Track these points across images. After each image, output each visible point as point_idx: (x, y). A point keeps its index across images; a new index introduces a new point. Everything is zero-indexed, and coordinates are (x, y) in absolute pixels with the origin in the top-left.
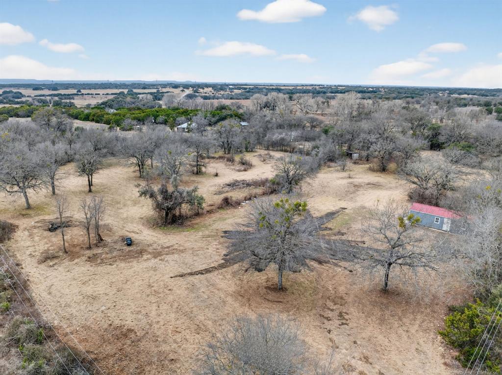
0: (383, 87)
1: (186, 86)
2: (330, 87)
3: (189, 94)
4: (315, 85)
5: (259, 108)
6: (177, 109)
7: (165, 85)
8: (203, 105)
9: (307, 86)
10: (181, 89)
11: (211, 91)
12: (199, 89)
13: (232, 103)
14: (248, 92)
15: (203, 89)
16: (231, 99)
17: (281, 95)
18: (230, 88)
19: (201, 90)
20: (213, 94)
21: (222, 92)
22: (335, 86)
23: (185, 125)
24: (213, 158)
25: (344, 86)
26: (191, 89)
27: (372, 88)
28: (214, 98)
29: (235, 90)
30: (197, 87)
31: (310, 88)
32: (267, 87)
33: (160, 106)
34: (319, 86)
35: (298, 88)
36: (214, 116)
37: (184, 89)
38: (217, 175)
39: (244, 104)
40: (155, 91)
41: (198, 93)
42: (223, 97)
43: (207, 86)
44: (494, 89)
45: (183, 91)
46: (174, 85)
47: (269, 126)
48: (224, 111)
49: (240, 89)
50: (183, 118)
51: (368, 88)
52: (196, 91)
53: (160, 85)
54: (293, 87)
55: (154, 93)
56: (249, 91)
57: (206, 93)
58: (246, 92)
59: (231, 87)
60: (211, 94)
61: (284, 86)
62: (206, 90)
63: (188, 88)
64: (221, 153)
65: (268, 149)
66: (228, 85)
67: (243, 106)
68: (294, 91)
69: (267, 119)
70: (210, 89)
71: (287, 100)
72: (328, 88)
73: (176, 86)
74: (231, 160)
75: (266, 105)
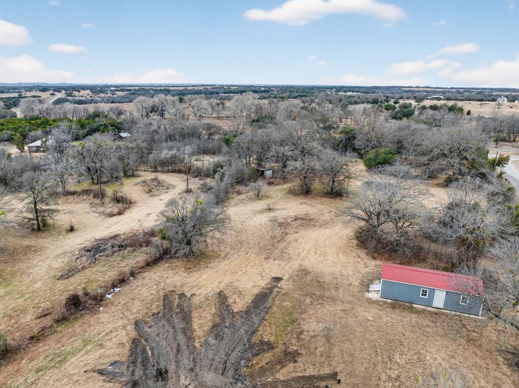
0: (274, 86)
1: (58, 89)
2: (222, 87)
3: (59, 98)
4: (207, 86)
5: (144, 113)
6: (37, 118)
7: (30, 88)
8: (75, 111)
9: (198, 86)
10: (52, 92)
11: (88, 94)
12: (74, 92)
13: (111, 108)
14: (133, 94)
15: (79, 91)
16: (112, 102)
17: (169, 97)
18: (111, 91)
19: (77, 93)
20: (91, 97)
21: (102, 95)
22: (227, 86)
23: (38, 143)
24: (73, 193)
25: (236, 86)
26: (63, 92)
27: (264, 87)
28: (91, 102)
29: (117, 92)
30: (70, 90)
31: (202, 88)
32: (155, 88)
33: (14, 115)
34: (211, 86)
35: (189, 88)
36: (83, 126)
37: (55, 93)
38: (72, 229)
39: (127, 109)
40: (16, 95)
41: (72, 96)
42: (103, 101)
43: (84, 88)
44: (372, 87)
45: (53, 94)
46: (42, 88)
47: (157, 137)
48: (97, 119)
49: (123, 90)
50: (39, 132)
51: (260, 87)
52: (70, 95)
53: (23, 87)
54: (183, 88)
55: (15, 98)
56: (133, 92)
57: (82, 96)
58: (130, 94)
59: (113, 88)
60: (88, 97)
61: (174, 86)
62: (82, 92)
63: (60, 91)
64: (86, 185)
65: (155, 170)
66: (108, 87)
67: (125, 111)
68: (184, 91)
69: (153, 128)
70: (88, 92)
71: (177, 103)
72: (221, 88)
73: (44, 89)
74: (101, 195)
75: (153, 109)
